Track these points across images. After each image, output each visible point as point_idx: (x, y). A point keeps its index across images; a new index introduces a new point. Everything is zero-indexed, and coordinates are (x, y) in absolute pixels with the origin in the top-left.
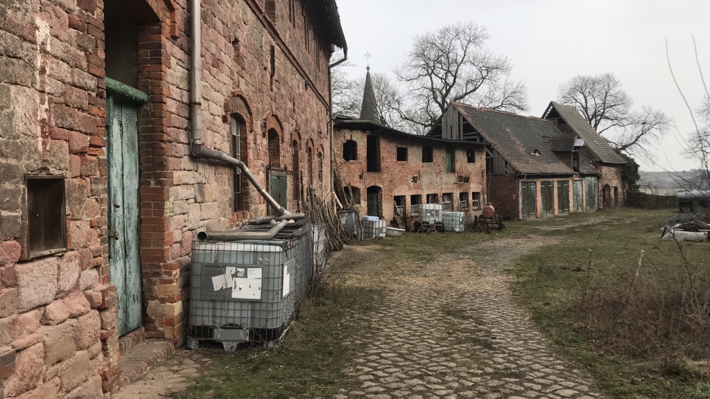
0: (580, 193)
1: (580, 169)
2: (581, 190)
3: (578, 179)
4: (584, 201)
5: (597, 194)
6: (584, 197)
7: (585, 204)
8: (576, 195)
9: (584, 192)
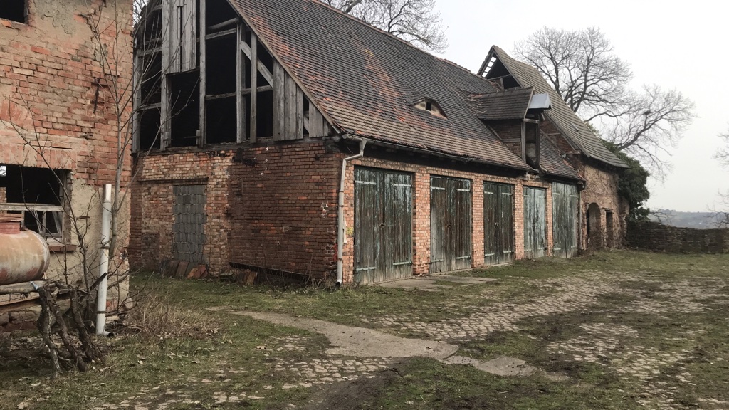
0: (541, 216)
1: (542, 163)
2: (543, 209)
3: (537, 184)
4: (550, 233)
5: (575, 221)
6: (550, 225)
7: (550, 241)
8: (532, 219)
9: (549, 213)
